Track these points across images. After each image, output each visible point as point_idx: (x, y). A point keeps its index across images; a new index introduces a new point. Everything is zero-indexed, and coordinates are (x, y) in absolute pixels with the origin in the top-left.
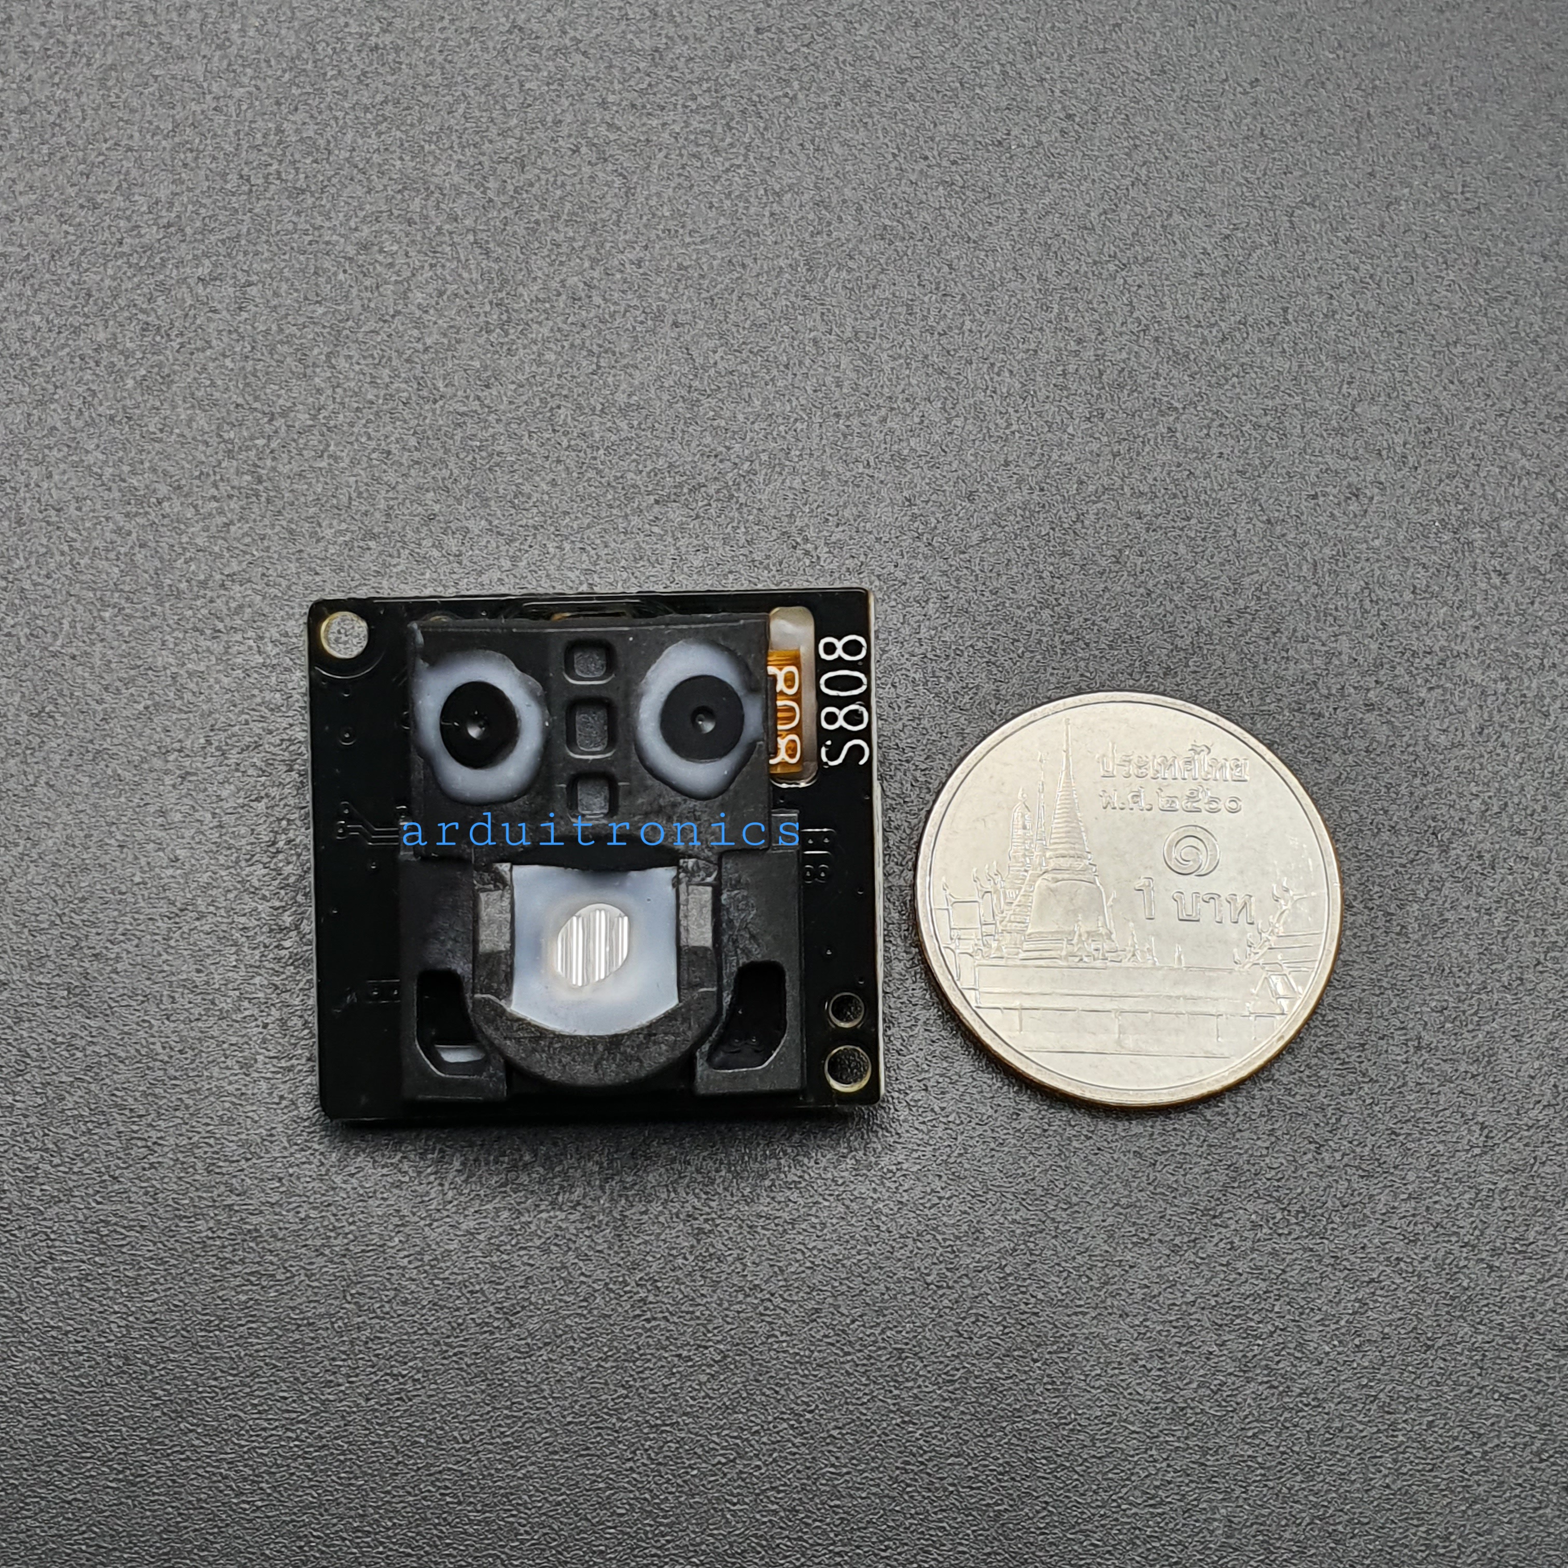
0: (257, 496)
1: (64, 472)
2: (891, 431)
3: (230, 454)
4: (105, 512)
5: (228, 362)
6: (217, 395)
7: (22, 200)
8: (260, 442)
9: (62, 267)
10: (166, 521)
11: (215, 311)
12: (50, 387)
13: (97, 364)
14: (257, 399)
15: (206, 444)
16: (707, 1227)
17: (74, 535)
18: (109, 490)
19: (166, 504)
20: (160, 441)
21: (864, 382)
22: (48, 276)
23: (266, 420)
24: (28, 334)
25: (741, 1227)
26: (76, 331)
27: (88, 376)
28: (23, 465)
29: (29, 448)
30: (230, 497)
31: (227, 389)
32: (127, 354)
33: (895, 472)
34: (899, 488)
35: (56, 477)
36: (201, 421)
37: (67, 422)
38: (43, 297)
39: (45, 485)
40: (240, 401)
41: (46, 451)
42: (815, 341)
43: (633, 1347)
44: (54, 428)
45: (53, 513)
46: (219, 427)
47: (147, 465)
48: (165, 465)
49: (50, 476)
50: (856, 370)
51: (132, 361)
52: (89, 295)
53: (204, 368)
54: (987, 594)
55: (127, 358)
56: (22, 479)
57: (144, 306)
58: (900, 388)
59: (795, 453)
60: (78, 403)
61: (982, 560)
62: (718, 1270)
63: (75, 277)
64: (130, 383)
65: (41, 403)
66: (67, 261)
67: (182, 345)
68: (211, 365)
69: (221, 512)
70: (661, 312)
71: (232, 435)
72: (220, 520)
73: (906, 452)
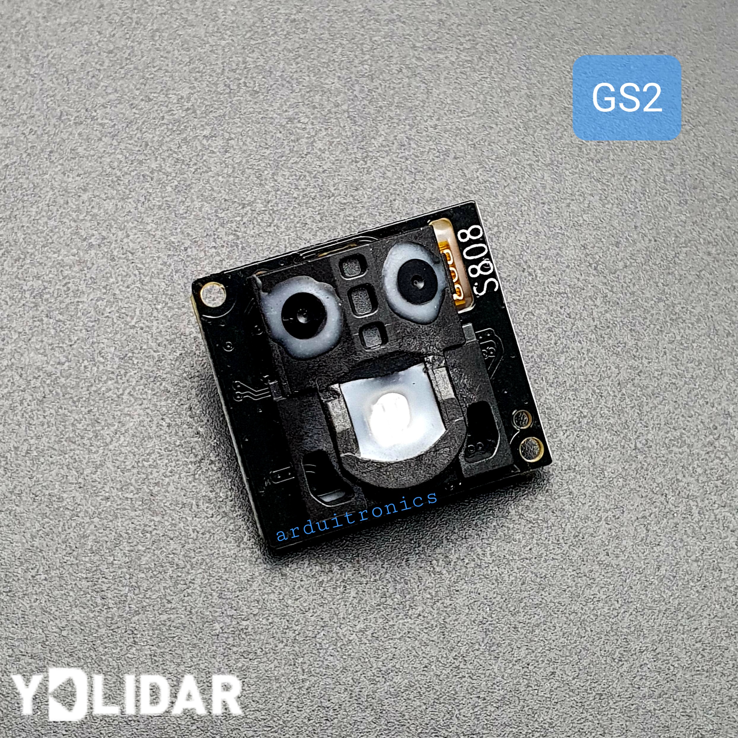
0: (237, 246)
1: (135, 234)
2: (573, 211)
3: (222, 225)
4: (157, 255)
5: (220, 178)
6: (215, 195)
7: (112, 97)
8: (238, 219)
9: (133, 130)
10: (189, 259)
11: (214, 152)
12: (127, 192)
13: (152, 179)
14: (236, 197)
15: (209, 219)
16: (491, 628)
17: (142, 266)
18: (159, 243)
19: (189, 250)
20: (185, 218)
21: (556, 186)
22: (125, 135)
23: (240, 207)
24: (116, 164)
25: (509, 628)
26: (141, 162)
27: (147, 185)
28: (113, 230)
29: (116, 222)
30: (223, 246)
31: (220, 192)
32: (167, 174)
33: (575, 232)
34: (578, 240)
35: (131, 237)
36: (207, 208)
37: (136, 208)
38: (122, 146)
39: (125, 240)
40: (227, 198)
41: (126, 224)
42: (530, 165)
43: (453, 692)
44: (130, 212)
45: (130, 255)
46: (216, 211)
47: (179, 230)
48: (189, 231)
49: (128, 236)
50: (553, 180)
51: (170, 178)
52: (147, 145)
53: (208, 182)
54: (628, 294)
55: (168, 176)
56: (114, 238)
57: (176, 150)
58: (577, 189)
59: (521, 222)
60: (142, 199)
61: (625, 277)
62: (497, 651)
63: (139, 135)
64: (169, 189)
65: (123, 199)
66: (135, 127)
67: (196, 170)
68: (211, 180)
69: (218, 254)
70: (448, 150)
71: (223, 215)
72: (218, 258)
73: (581, 222)
